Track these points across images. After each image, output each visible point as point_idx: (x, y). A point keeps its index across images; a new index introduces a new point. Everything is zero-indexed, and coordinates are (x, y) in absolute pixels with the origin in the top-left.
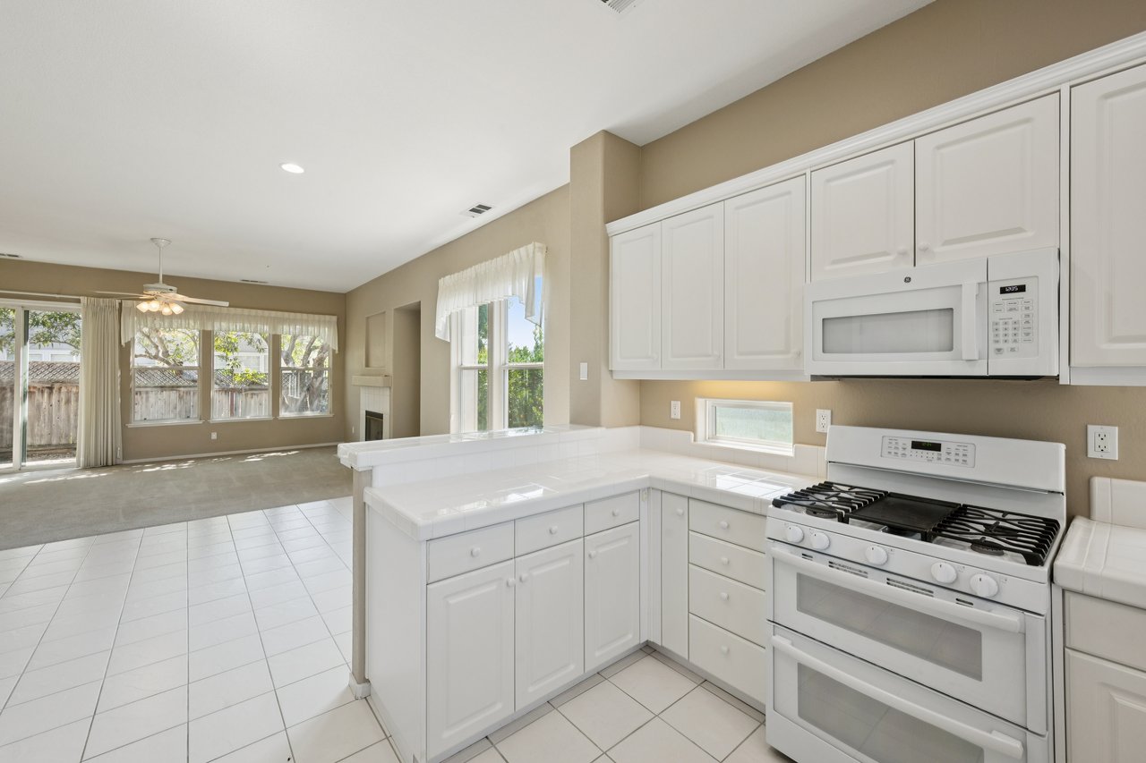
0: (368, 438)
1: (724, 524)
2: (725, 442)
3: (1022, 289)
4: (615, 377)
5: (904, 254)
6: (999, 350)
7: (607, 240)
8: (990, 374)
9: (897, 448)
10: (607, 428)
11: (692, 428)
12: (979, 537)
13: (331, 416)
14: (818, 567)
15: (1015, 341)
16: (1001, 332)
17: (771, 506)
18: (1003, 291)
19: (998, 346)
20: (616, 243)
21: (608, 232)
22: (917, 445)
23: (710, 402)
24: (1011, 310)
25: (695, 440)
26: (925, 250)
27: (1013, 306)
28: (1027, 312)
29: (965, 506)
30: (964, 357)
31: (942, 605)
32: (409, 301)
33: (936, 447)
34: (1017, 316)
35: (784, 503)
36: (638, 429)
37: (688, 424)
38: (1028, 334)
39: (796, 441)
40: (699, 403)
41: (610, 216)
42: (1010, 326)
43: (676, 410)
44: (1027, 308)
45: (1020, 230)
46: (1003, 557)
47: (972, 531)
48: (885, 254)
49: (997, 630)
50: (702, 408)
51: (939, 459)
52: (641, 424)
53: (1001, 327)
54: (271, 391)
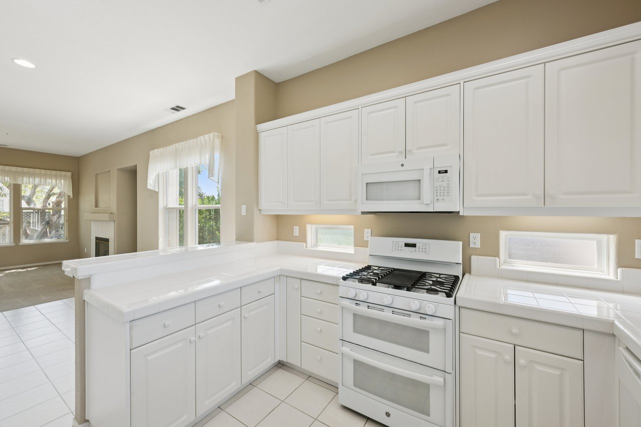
0: (97, 254)
1: (319, 291)
2: (322, 248)
3: (446, 172)
4: (263, 213)
5: (401, 152)
6: (438, 200)
7: (257, 135)
8: (435, 211)
9: (398, 247)
10: (258, 242)
11: (305, 241)
12: (429, 287)
13: (68, 241)
14: (363, 309)
15: (444, 196)
16: (439, 191)
17: (341, 280)
18: (440, 172)
19: (437, 198)
20: (262, 136)
21: (258, 129)
22: (407, 245)
23: (314, 227)
24: (442, 181)
25: (306, 247)
26: (410, 151)
27: (443, 179)
28: (448, 182)
29: (425, 272)
30: (425, 203)
31: (414, 321)
32: (129, 164)
33: (414, 246)
34: (444, 184)
35: (347, 278)
36: (276, 242)
37: (303, 238)
38: (448, 193)
39: (355, 245)
40: (309, 227)
41: (259, 121)
42: (442, 189)
43: (296, 231)
44: (448, 181)
45: (445, 145)
46: (439, 295)
47: (427, 284)
48: (394, 152)
49: (435, 329)
50: (310, 230)
51: (415, 251)
52: (278, 239)
53: (439, 189)
54: (12, 225)
